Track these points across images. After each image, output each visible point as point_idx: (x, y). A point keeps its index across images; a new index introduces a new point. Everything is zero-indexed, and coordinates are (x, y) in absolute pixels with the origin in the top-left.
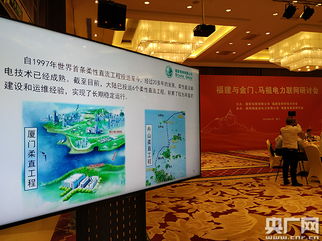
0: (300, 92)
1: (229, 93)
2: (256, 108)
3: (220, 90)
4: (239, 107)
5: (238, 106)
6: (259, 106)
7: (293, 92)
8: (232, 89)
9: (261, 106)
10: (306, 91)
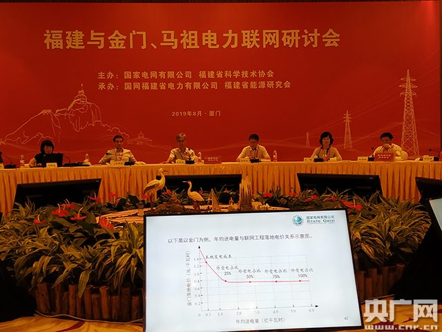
0: (281, 42)
1: (77, 47)
2: (154, 86)
3: (53, 40)
4: (106, 81)
5: (102, 81)
6: (163, 80)
7: (260, 43)
8: (86, 38)
9: (167, 81)
10: (302, 41)
